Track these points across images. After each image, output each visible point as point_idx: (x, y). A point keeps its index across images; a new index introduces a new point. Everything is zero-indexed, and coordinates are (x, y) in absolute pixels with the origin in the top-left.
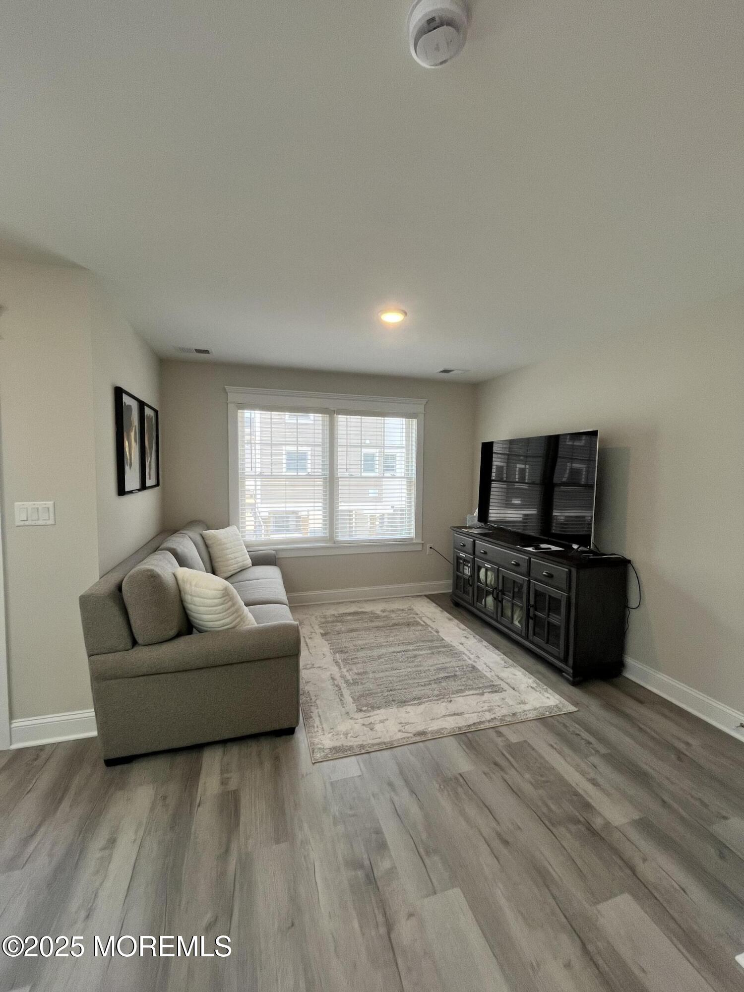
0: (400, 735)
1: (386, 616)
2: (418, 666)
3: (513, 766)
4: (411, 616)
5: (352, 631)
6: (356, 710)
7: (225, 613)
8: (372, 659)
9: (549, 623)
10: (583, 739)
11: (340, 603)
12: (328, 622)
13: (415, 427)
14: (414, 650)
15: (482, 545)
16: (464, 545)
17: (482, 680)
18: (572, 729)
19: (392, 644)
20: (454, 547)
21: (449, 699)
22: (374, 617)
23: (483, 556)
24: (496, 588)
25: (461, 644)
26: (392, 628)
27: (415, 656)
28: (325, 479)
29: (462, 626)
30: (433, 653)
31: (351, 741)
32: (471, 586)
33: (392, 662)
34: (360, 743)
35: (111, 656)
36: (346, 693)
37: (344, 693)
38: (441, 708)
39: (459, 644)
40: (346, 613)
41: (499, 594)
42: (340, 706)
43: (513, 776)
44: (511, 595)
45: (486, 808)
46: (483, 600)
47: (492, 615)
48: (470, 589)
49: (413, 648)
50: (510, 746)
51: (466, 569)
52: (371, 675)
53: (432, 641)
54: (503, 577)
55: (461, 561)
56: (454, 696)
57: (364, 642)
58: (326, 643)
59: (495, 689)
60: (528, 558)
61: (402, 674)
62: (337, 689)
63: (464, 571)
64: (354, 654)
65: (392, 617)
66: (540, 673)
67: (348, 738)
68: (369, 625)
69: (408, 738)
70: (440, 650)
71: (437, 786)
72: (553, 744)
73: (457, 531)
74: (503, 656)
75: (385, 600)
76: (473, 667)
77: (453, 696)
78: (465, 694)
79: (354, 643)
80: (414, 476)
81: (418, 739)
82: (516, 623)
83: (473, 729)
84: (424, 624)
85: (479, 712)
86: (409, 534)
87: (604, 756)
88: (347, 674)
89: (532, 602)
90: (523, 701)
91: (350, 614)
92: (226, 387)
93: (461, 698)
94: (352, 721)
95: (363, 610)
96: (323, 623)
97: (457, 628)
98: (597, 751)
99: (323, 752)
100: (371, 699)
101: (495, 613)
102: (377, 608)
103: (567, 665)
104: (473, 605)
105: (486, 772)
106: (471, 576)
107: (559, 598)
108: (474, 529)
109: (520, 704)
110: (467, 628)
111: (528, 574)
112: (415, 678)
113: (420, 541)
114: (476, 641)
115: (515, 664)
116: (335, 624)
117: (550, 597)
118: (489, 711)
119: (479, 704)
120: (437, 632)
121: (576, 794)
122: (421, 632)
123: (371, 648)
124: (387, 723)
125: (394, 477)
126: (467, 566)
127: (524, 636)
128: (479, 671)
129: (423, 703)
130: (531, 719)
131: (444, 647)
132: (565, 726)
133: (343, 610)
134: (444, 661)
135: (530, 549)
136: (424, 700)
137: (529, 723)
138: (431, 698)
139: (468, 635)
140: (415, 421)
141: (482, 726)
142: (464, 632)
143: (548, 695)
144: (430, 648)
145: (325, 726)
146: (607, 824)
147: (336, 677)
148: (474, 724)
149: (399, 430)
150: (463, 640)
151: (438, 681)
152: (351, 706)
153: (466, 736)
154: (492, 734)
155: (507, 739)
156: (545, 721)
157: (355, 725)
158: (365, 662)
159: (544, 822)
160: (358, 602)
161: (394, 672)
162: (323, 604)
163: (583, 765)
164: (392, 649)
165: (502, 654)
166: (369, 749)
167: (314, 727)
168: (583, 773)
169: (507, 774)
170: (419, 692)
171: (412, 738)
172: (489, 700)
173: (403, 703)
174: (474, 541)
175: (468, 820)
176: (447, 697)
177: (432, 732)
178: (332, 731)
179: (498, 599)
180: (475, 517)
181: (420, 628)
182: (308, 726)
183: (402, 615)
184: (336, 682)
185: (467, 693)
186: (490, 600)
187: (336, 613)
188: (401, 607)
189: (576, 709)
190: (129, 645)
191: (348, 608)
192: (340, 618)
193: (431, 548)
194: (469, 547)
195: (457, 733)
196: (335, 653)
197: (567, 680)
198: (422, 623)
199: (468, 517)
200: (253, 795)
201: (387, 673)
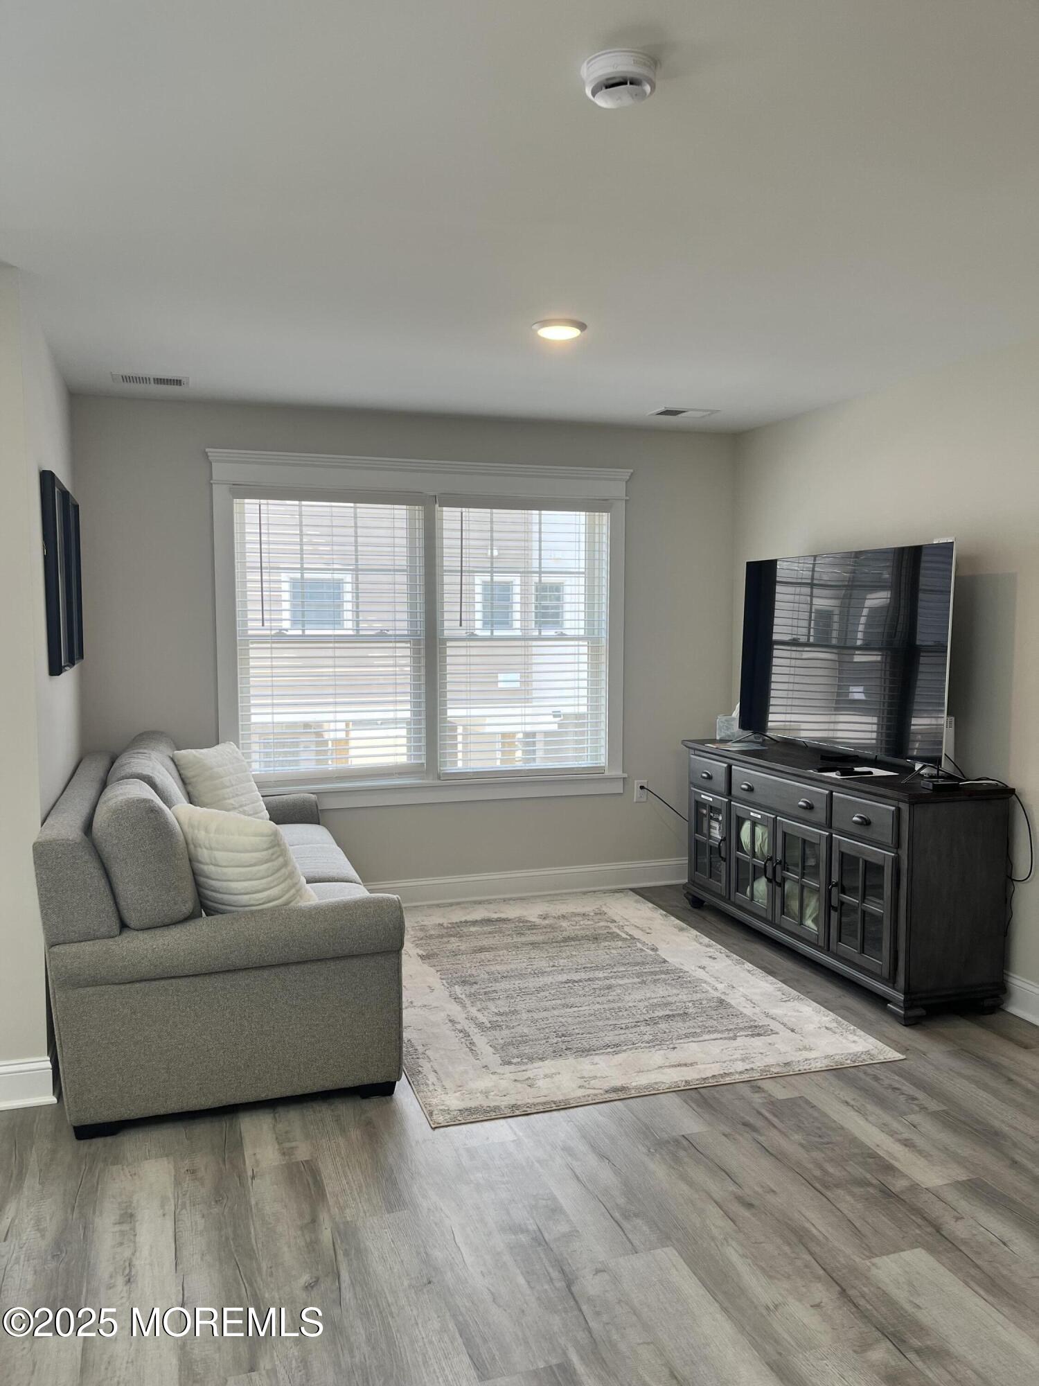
0: (580, 1093)
1: (551, 926)
2: (614, 1001)
3: (774, 1126)
4: (602, 924)
5: (481, 950)
6: (501, 1062)
7: (270, 879)
8: (523, 992)
9: (864, 912)
10: (903, 1094)
11: (451, 905)
12: (431, 937)
13: (605, 530)
14: (606, 978)
15: (745, 774)
16: (710, 777)
17: (735, 1020)
18: (887, 1082)
19: (562, 970)
20: (691, 783)
21: (671, 1046)
22: (524, 926)
23: (745, 795)
24: (771, 859)
25: (700, 967)
26: (562, 944)
27: (609, 987)
28: (417, 642)
29: (706, 940)
30: (644, 982)
31: (496, 1101)
32: (725, 860)
33: (564, 996)
34: (513, 1102)
35: (87, 947)
36: (481, 1041)
37: (475, 1040)
38: (657, 1057)
39: (697, 968)
40: (466, 922)
41: (775, 871)
42: (471, 1058)
43: (773, 1138)
44: (799, 870)
45: (724, 1172)
46: (748, 889)
47: (764, 915)
48: (723, 865)
49: (605, 975)
50: (772, 1103)
51: (715, 828)
52: (525, 1016)
53: (643, 963)
54: (785, 834)
55: (705, 812)
56: (681, 1041)
57: (509, 967)
58: (432, 970)
59: (757, 1031)
60: (827, 792)
61: (585, 1012)
62: (461, 1035)
63: (709, 832)
64: (490, 985)
65: (561, 926)
66: (847, 1009)
67: (490, 1097)
68: (515, 940)
69: (596, 1095)
70: (658, 977)
71: (644, 1150)
72: (849, 1100)
73: (695, 749)
74: (780, 985)
75: (549, 898)
76: (721, 1002)
77: (678, 1041)
78: (701, 1039)
79: (487, 969)
80: (604, 635)
81: (614, 1096)
82: (809, 923)
83: (712, 1082)
84: (628, 937)
85: (725, 1062)
86: (596, 757)
87: (935, 1115)
88: (479, 1015)
89: (835, 879)
90: (808, 1047)
91: (474, 923)
92: (207, 450)
93: (693, 1043)
94: (494, 1077)
95: (503, 916)
96: (421, 939)
97: (695, 943)
98: (923, 1108)
99: (449, 1114)
100: (527, 1048)
101: (770, 910)
102: (532, 913)
103: (894, 988)
104: (728, 900)
105: (726, 1133)
106: (724, 840)
107: (881, 863)
108: (729, 744)
109: (800, 1050)
110: (714, 943)
111: (829, 825)
112: (608, 1019)
113: (618, 773)
114: (730, 962)
115: (802, 996)
116: (445, 940)
117: (866, 862)
118: (743, 1060)
119: (725, 1051)
120: (654, 949)
121: (874, 1156)
122: (620, 951)
123: (521, 976)
124: (557, 1078)
125: (562, 637)
126: (717, 820)
127: (823, 945)
128: (731, 1006)
129: (623, 1051)
130: (817, 1070)
131: (667, 972)
132: (876, 1078)
133: (458, 916)
134: (666, 993)
135: (833, 775)
136: (625, 1048)
137: (812, 1075)
138: (637, 1045)
139: (717, 954)
140: (605, 517)
141: (727, 1079)
142: (708, 949)
143: (856, 1038)
144: (639, 975)
145: (447, 1084)
146: (914, 1188)
147: (459, 1019)
148: (714, 1076)
149: (572, 537)
150: (705, 962)
151: (652, 1022)
152: (491, 1058)
153: (699, 1093)
154: (745, 1090)
155: (770, 1095)
156: (841, 1073)
157: (501, 1081)
158: (512, 998)
159: (814, 1185)
160: (489, 902)
161: (568, 1010)
162: (417, 907)
163: (895, 1125)
164: (564, 977)
165: (780, 983)
166: (528, 1109)
167: (427, 1085)
168: (892, 1133)
169: (761, 1135)
170: (617, 1037)
171: (602, 1095)
172: (744, 1046)
173: (586, 1052)
174: (730, 767)
175: (691, 1184)
176: (668, 1043)
177: (636, 1088)
178: (460, 1089)
179: (775, 880)
180: (734, 719)
181: (620, 943)
182: (415, 1083)
183: (582, 923)
184: (459, 1027)
185: (706, 1037)
186: (761, 886)
187: (445, 921)
188: (580, 910)
189: (902, 1057)
190: (116, 927)
191: (468, 914)
192: (455, 930)
193: (642, 788)
194: (720, 778)
195: (682, 1088)
196: (451, 984)
197: (894, 1015)
198: (624, 936)
199: (721, 719)
200: (339, 1164)
201: (556, 1013)
